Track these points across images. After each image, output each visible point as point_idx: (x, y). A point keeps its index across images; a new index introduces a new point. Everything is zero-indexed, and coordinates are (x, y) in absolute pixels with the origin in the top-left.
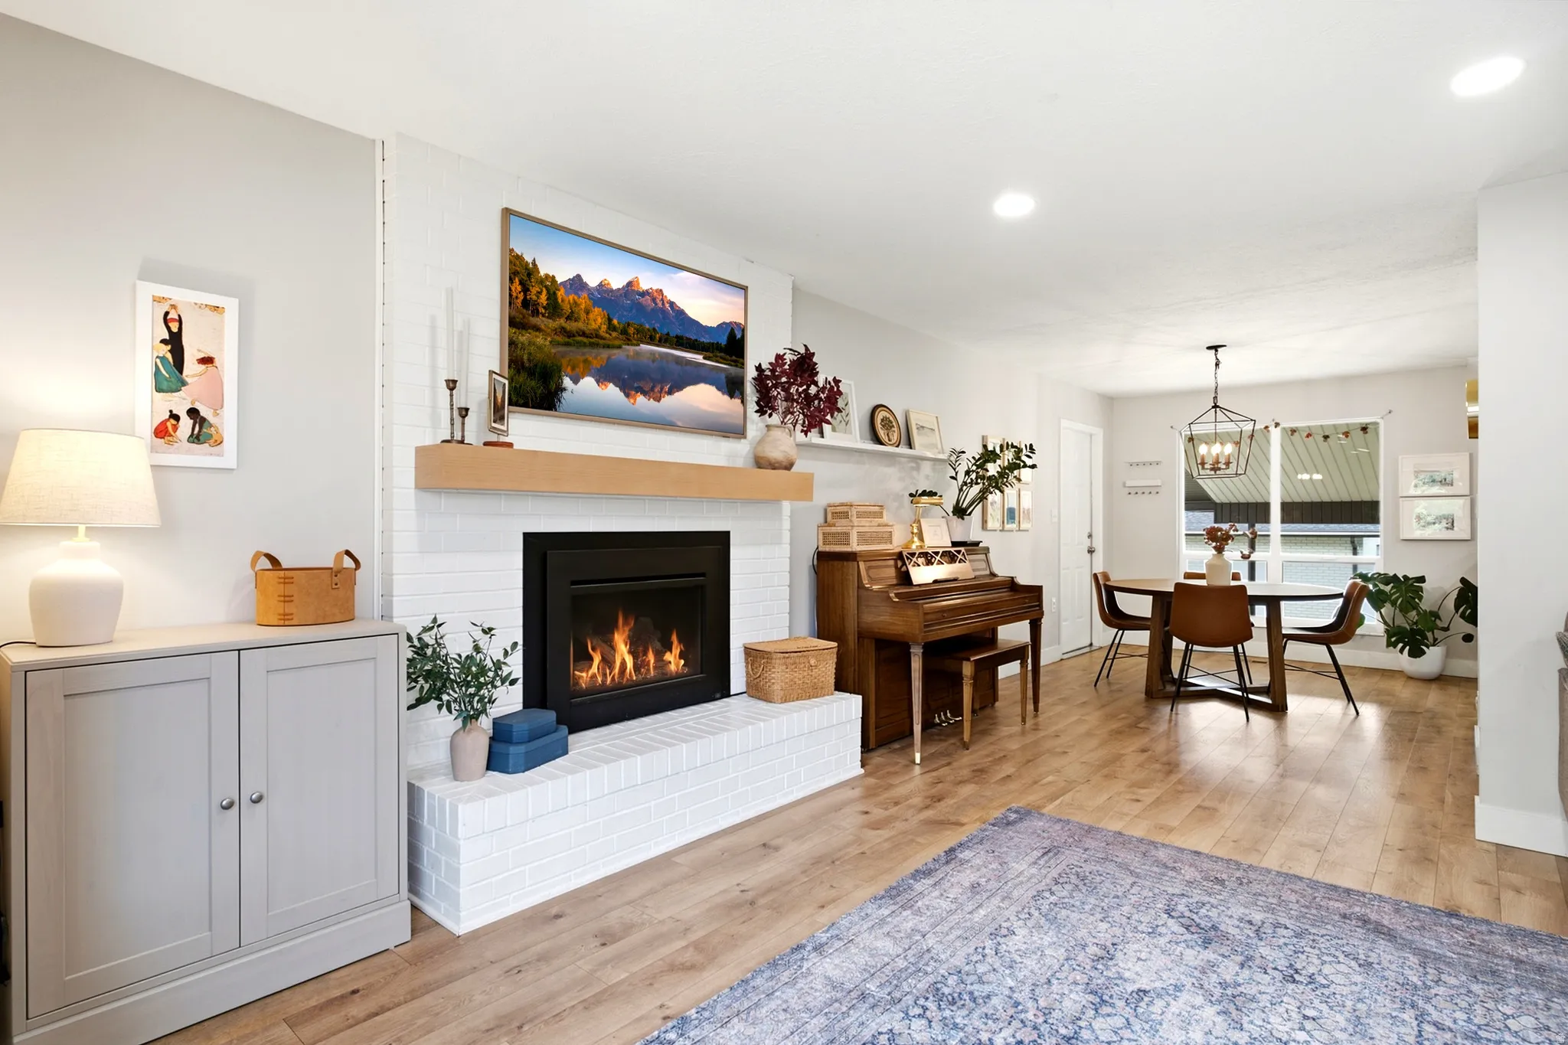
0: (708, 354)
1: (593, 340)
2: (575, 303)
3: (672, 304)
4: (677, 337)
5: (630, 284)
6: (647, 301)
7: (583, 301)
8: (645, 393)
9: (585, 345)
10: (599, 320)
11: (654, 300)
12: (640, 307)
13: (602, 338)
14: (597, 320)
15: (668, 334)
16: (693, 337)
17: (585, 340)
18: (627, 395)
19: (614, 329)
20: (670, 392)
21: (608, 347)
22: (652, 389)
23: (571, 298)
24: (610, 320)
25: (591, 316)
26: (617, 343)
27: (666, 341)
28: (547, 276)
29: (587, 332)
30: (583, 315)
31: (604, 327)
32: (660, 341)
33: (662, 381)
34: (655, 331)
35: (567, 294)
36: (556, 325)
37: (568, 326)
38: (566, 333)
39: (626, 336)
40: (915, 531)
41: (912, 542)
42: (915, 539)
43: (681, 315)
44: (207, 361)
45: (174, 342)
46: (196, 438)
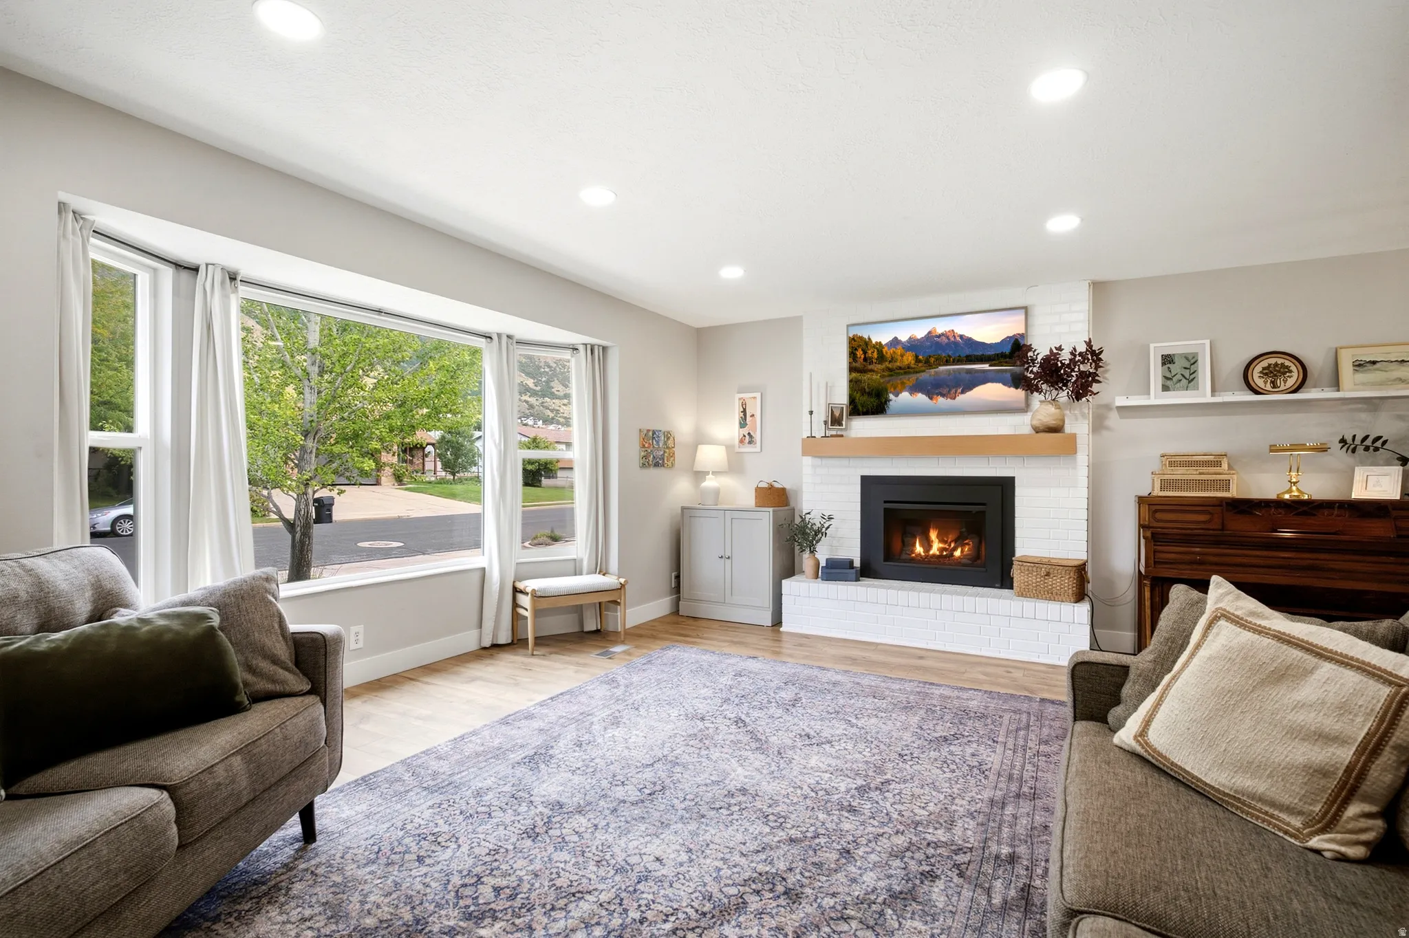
0: (994, 362)
1: (907, 370)
2: (894, 352)
3: (961, 337)
4: (967, 356)
5: (930, 332)
6: (944, 340)
7: (899, 351)
9: (902, 375)
10: (910, 358)
11: (948, 338)
12: (938, 346)
13: (912, 368)
14: (909, 358)
15: (960, 356)
16: (980, 353)
17: (902, 371)
19: (920, 361)
21: (917, 372)
23: (891, 351)
25: (905, 358)
26: (923, 368)
27: (958, 361)
28: (877, 343)
29: (903, 367)
30: (900, 358)
31: (913, 362)
32: (954, 361)
34: (950, 357)
35: (889, 349)
36: (883, 366)
37: (890, 366)
38: (890, 370)
39: (928, 364)
40: (1294, 480)
41: (1290, 491)
42: (1294, 488)
43: (969, 342)
44: (753, 416)
45: (744, 411)
46: (750, 443)
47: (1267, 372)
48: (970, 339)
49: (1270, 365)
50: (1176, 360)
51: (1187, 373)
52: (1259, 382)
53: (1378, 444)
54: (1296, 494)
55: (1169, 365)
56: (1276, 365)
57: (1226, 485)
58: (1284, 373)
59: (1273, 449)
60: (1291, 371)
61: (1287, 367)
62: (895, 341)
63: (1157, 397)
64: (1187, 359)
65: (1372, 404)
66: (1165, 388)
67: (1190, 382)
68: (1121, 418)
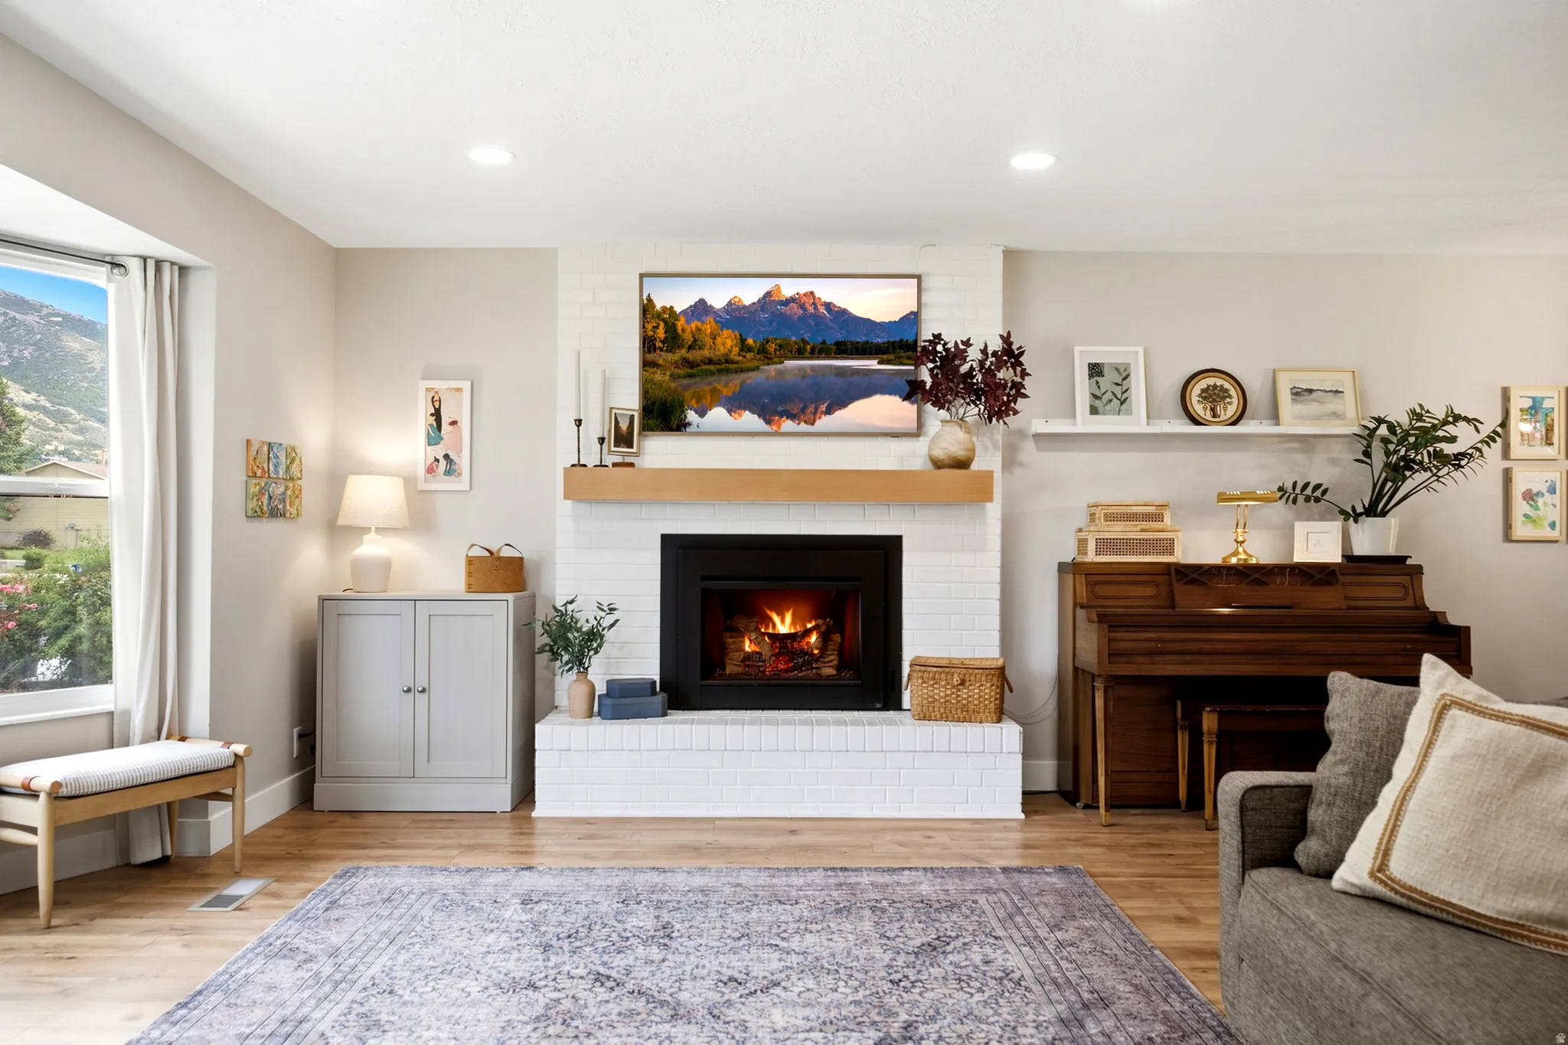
0: (885, 357)
1: (723, 366)
2: (698, 329)
3: (828, 306)
4: (837, 344)
5: (768, 294)
6: (796, 310)
7: (708, 326)
8: (792, 417)
9: (712, 373)
10: (729, 343)
11: (802, 307)
12: (782, 319)
13: (733, 362)
14: (727, 342)
15: (824, 342)
16: (862, 339)
17: (712, 367)
18: (768, 422)
19: (750, 349)
20: (829, 411)
21: (742, 371)
22: (803, 410)
23: (693, 325)
24: (743, 340)
25: (719, 340)
26: (756, 363)
27: (821, 351)
28: (664, 309)
29: (715, 359)
30: (709, 341)
31: (736, 350)
32: (812, 352)
33: (817, 400)
34: (804, 342)
35: (688, 322)
36: (676, 357)
37: (690, 356)
38: (692, 364)
39: (765, 355)
40: (1241, 539)
41: (1236, 553)
42: (1241, 549)
43: (842, 316)
44: (454, 423)
45: (437, 414)
46: (448, 473)
47: (1209, 395)
48: (844, 312)
49: (1209, 386)
50: (1106, 371)
51: (1118, 391)
52: (1199, 409)
53: (1318, 493)
54: (1243, 556)
55: (1098, 379)
56: (1215, 386)
57: (1169, 547)
58: (1224, 398)
59: (1223, 498)
60: (1230, 397)
61: (1226, 391)
62: (701, 308)
63: (1085, 423)
64: (1117, 370)
65: (1306, 442)
66: (1094, 411)
67: (1122, 403)
68: (1039, 450)
